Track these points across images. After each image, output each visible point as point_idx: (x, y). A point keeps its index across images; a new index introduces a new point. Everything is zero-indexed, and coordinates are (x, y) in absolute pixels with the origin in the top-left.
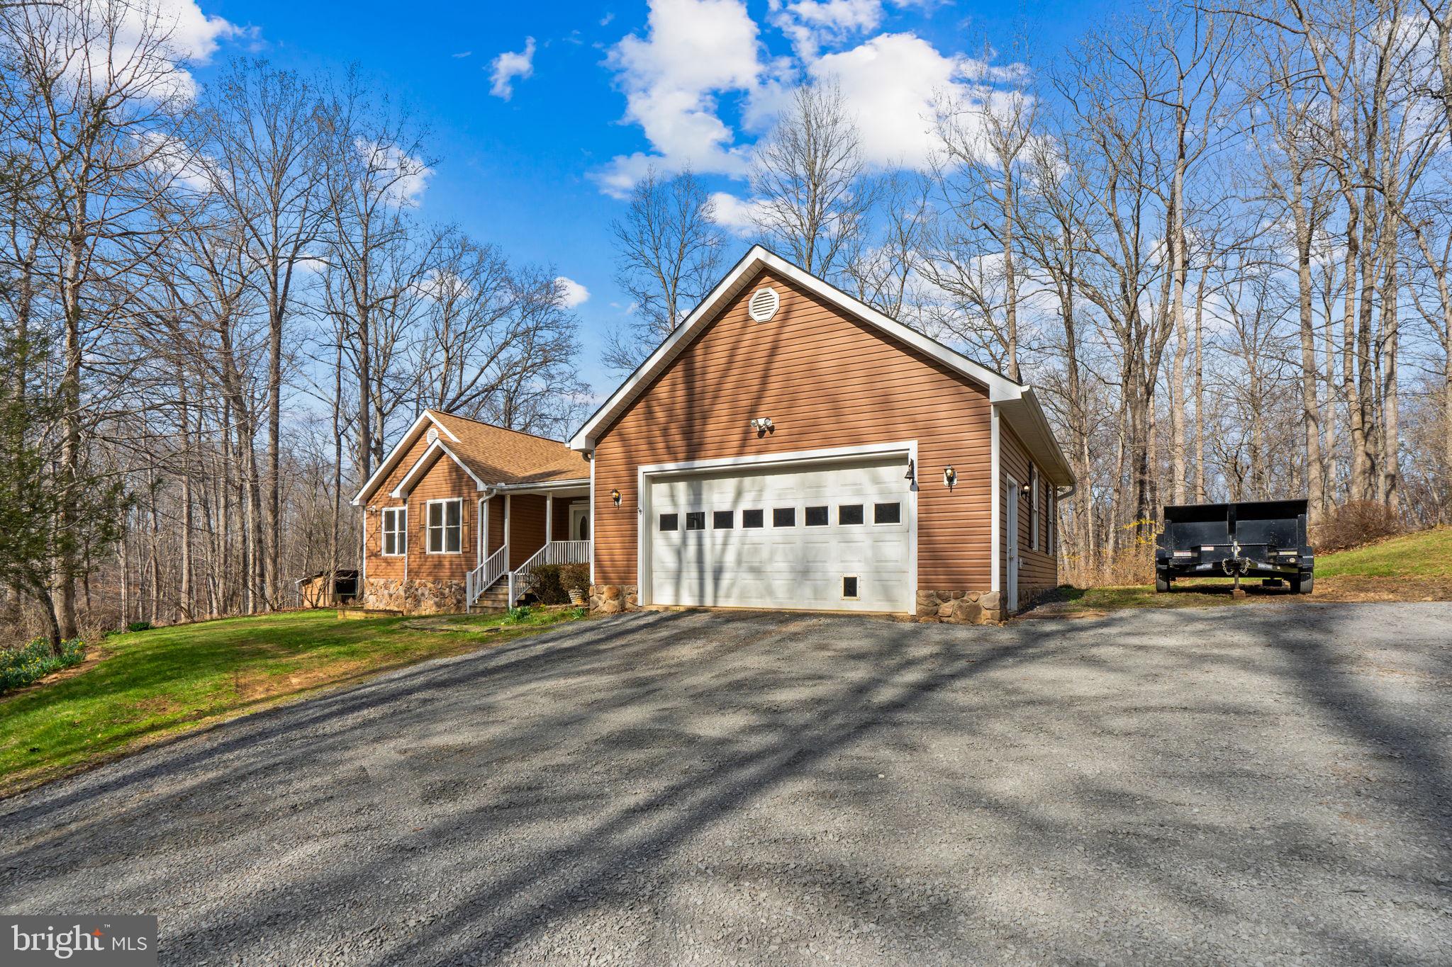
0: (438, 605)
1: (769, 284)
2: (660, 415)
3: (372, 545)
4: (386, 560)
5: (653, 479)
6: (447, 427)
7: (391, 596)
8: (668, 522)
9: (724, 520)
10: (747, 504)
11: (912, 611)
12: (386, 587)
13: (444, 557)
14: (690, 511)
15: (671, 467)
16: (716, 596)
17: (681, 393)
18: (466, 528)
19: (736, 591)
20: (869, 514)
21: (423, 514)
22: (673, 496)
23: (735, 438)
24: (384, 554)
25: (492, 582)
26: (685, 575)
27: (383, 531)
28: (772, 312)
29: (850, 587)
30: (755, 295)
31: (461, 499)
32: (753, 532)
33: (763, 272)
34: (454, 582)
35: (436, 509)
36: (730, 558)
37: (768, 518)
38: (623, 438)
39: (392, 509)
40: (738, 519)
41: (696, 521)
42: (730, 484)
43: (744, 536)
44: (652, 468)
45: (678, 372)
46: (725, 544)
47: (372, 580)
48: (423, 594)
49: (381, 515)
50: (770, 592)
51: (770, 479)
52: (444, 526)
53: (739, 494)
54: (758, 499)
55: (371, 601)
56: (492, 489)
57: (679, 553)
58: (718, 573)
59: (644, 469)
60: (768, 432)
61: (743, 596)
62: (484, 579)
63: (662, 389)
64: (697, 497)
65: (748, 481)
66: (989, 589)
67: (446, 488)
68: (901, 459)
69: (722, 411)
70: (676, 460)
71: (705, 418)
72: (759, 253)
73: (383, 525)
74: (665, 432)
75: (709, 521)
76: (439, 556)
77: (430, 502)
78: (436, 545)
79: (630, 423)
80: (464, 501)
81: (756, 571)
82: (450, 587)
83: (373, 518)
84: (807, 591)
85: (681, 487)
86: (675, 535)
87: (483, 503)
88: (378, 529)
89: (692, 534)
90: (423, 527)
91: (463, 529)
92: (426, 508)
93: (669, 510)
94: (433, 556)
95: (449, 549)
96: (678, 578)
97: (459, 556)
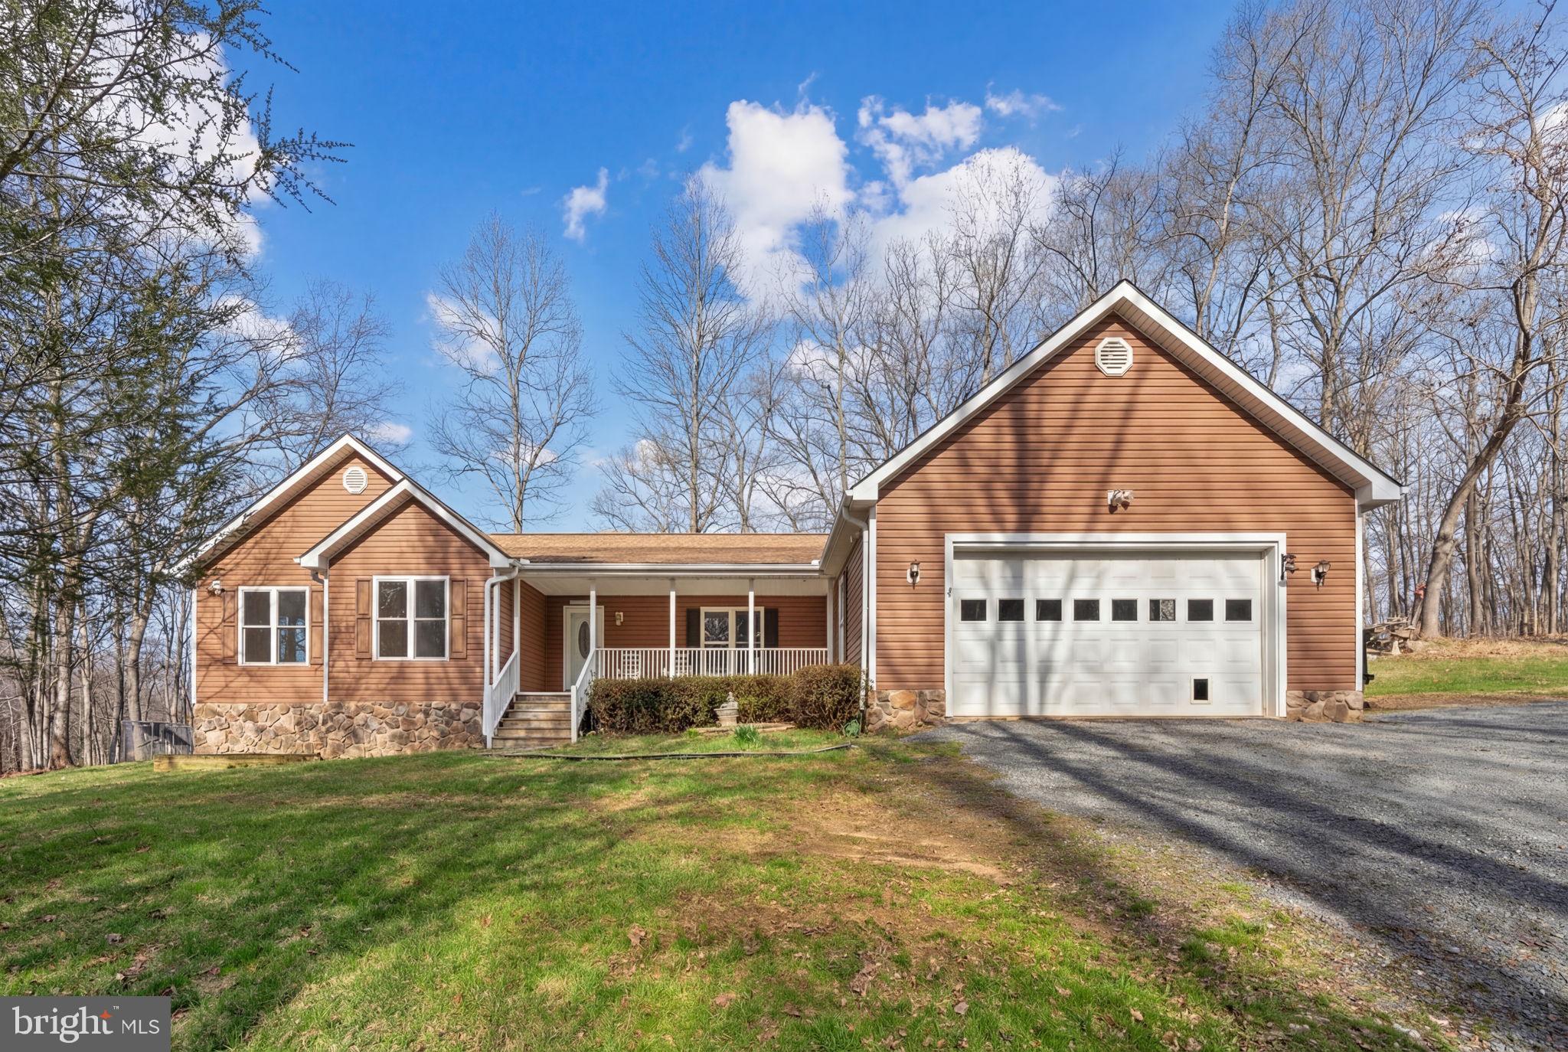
1: (1115, 334)
2: (980, 469)
5: (961, 553)
8: (973, 610)
9: (1049, 610)
10: (1082, 592)
11: (1282, 714)
13: (412, 666)
14: (1005, 596)
15: (998, 538)
16: (1042, 703)
18: (458, 623)
19: (1067, 698)
20: (1219, 610)
21: (363, 597)
22: (984, 580)
23: (1082, 509)
26: (999, 677)
28: (1125, 367)
29: (1201, 690)
30: (1103, 344)
31: (446, 578)
32: (1087, 625)
35: (392, 593)
36: (1060, 653)
37: (1106, 610)
38: (926, 493)
40: (1068, 610)
41: (1011, 610)
42: (1062, 566)
43: (1077, 631)
44: (968, 538)
45: (1002, 418)
46: (1054, 639)
49: (233, 598)
50: (1112, 697)
51: (1105, 564)
52: (411, 618)
53: (1072, 578)
54: (1096, 586)
57: (993, 648)
58: (1045, 674)
59: (951, 540)
60: (1121, 509)
61: (1077, 702)
64: (1018, 580)
65: (1083, 564)
69: (1064, 473)
70: (1003, 530)
71: (1044, 477)
72: (1125, 292)
74: (989, 492)
75: (1030, 611)
76: (401, 665)
77: (377, 579)
80: (453, 582)
81: (1093, 670)
84: (1153, 691)
85: (995, 566)
86: (989, 624)
89: (1010, 626)
91: (452, 625)
92: (369, 588)
93: (976, 594)
94: (386, 665)
95: (421, 653)
96: (990, 679)
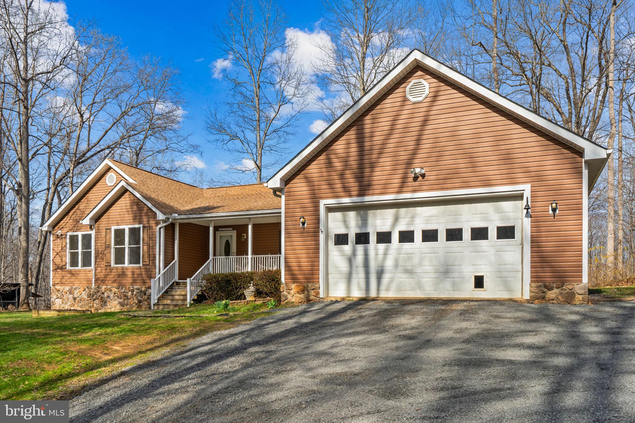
0: (122, 304)
1: (421, 77)
2: (338, 164)
3: (58, 260)
4: (70, 272)
5: (330, 209)
6: (125, 172)
7: (75, 299)
8: (341, 240)
9: (384, 237)
10: (403, 226)
11: (527, 296)
12: (71, 292)
13: (127, 269)
14: (358, 231)
15: (346, 201)
16: (378, 290)
17: (354, 149)
18: (146, 247)
19: (394, 286)
20: (492, 233)
21: (108, 236)
22: (345, 222)
23: (396, 181)
24: (68, 267)
25: (167, 287)
26: (354, 275)
27: (68, 250)
28: (424, 96)
29: (479, 282)
30: (411, 84)
31: (141, 226)
32: (407, 246)
33: (418, 67)
34: (136, 287)
35: (120, 234)
36: (389, 263)
37: (418, 236)
38: (308, 180)
39: (75, 233)
40: (395, 237)
41: (362, 238)
42: (390, 212)
43: (400, 249)
44: (331, 202)
45: (351, 134)
46: (386, 254)
47: (58, 287)
48: (108, 297)
49: (66, 238)
50: (420, 286)
51: (419, 210)
52: (127, 245)
53: (396, 219)
54: (411, 223)
55: (57, 303)
56: (168, 218)
57: (350, 261)
58: (380, 274)
59: (323, 203)
60: (420, 178)
61: (399, 289)
62: (161, 285)
63: (339, 147)
64: (364, 221)
65: (403, 211)
66: (581, 281)
67: (129, 217)
68: (519, 197)
69: (386, 162)
70: (350, 196)
71: (373, 166)
72: (417, 55)
73: (68, 246)
74: (342, 176)
75: (373, 238)
76: (123, 268)
77: (114, 228)
78: (120, 259)
79: (314, 169)
80: (144, 227)
81: (409, 272)
82: (133, 291)
83: (58, 241)
84: (447, 285)
85: (352, 215)
86: (347, 248)
87: (160, 229)
88: (63, 249)
89: (360, 248)
90: (109, 247)
91: (143, 248)
92: (110, 232)
93: (342, 231)
94: (117, 268)
95: (131, 262)
96: (349, 277)
97: (140, 268)
